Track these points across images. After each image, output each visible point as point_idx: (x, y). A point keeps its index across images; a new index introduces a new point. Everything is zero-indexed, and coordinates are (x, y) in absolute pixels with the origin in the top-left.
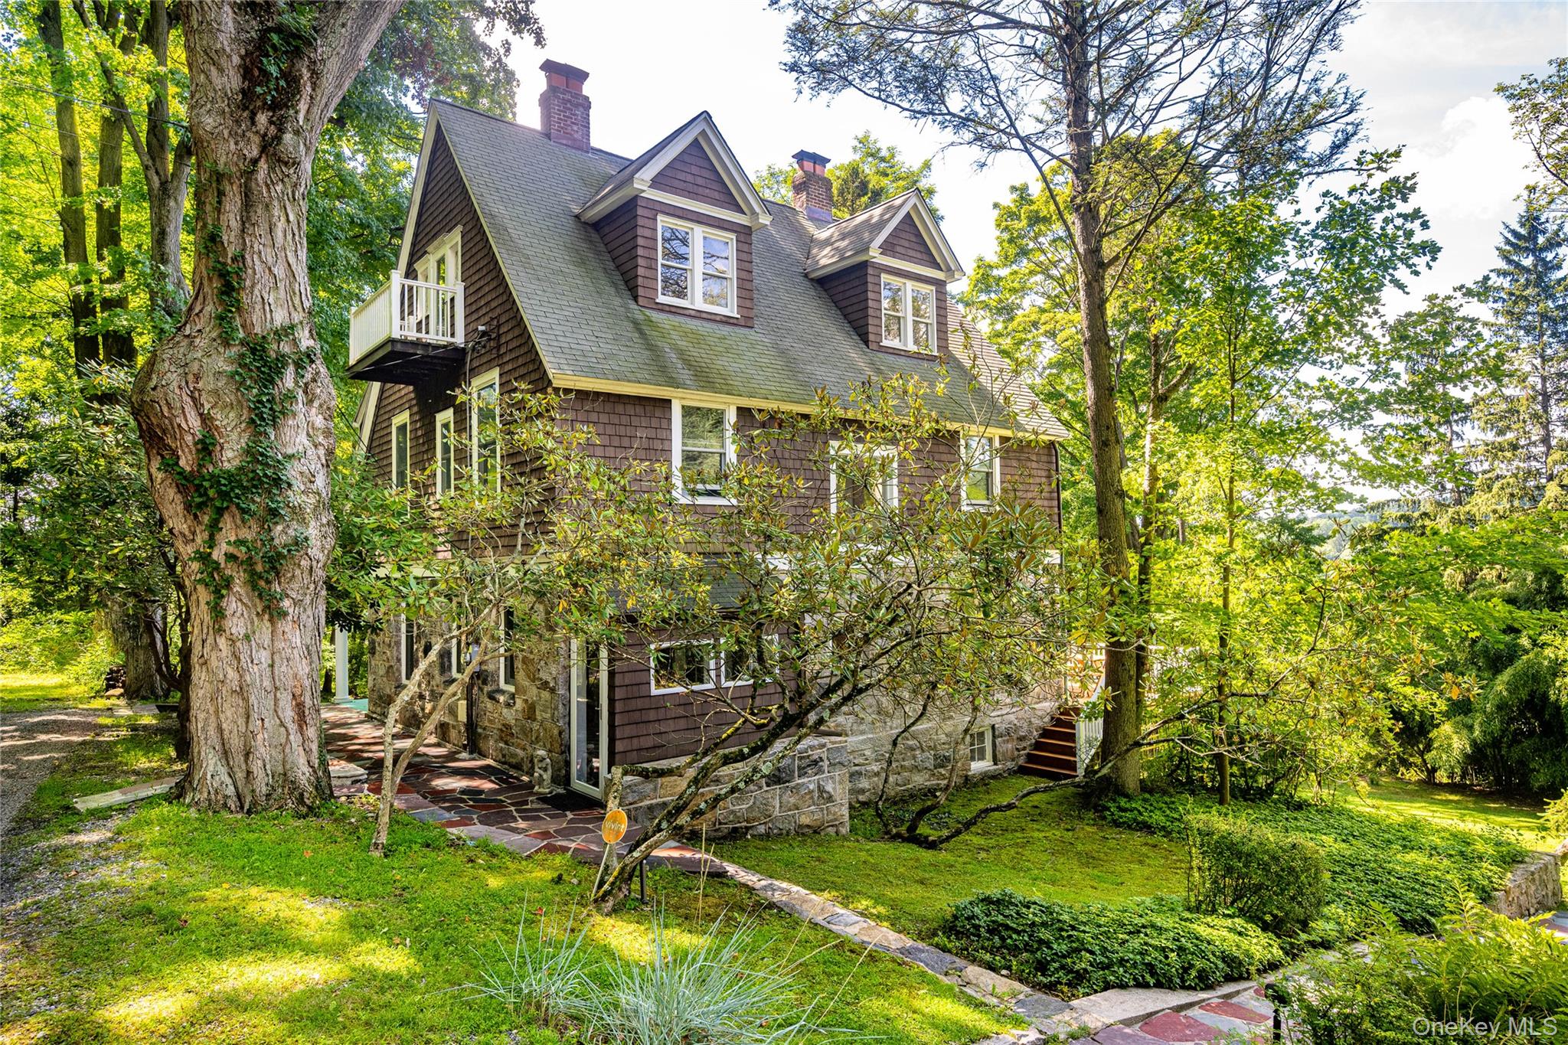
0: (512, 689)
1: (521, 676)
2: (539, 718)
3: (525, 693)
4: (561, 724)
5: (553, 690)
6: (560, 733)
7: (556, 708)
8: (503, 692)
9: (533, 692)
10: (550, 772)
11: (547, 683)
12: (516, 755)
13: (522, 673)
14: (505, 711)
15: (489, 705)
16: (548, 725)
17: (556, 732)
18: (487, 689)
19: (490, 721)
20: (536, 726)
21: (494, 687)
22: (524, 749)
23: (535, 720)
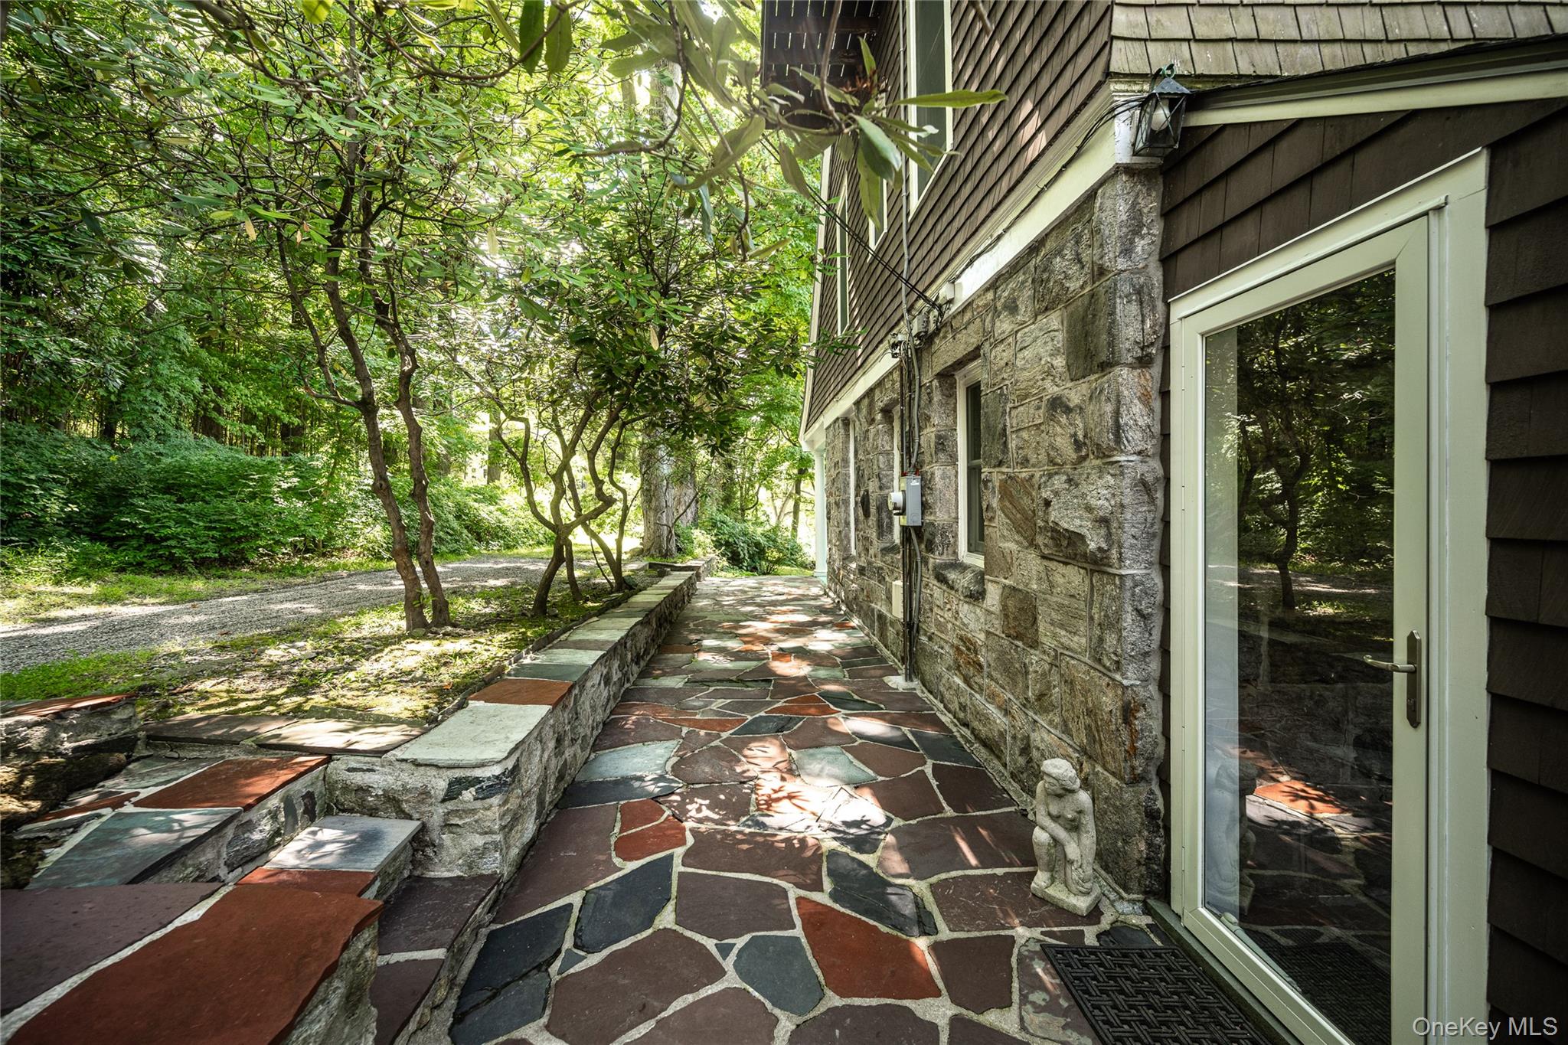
0: (978, 561)
1: (999, 528)
2: (1047, 641)
3: (1007, 571)
4: (1130, 677)
5: (1097, 565)
6: (1128, 712)
7: (1112, 623)
8: (963, 568)
9: (1029, 569)
10: (1089, 839)
11: (1075, 539)
12: (985, 719)
13: (1000, 519)
14: (965, 609)
15: (937, 592)
16: (1081, 669)
17: (1109, 702)
18: (935, 559)
19: (939, 625)
20: (1035, 660)
21: (946, 558)
22: (1007, 712)
23: (1035, 644)
